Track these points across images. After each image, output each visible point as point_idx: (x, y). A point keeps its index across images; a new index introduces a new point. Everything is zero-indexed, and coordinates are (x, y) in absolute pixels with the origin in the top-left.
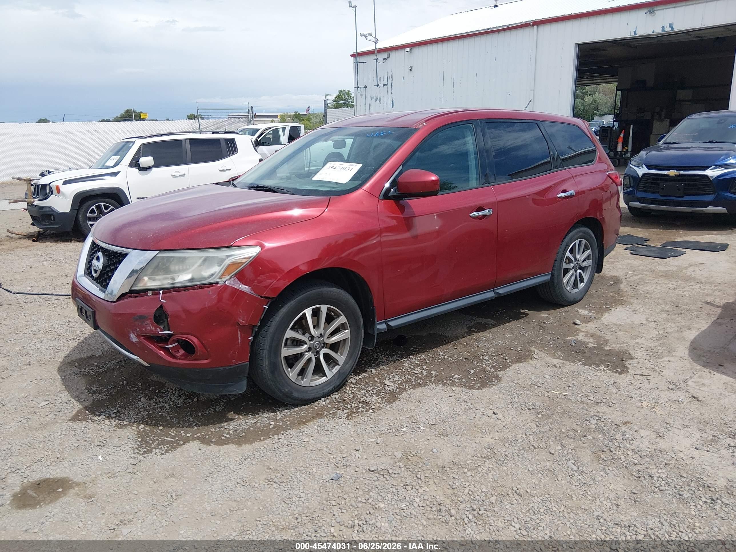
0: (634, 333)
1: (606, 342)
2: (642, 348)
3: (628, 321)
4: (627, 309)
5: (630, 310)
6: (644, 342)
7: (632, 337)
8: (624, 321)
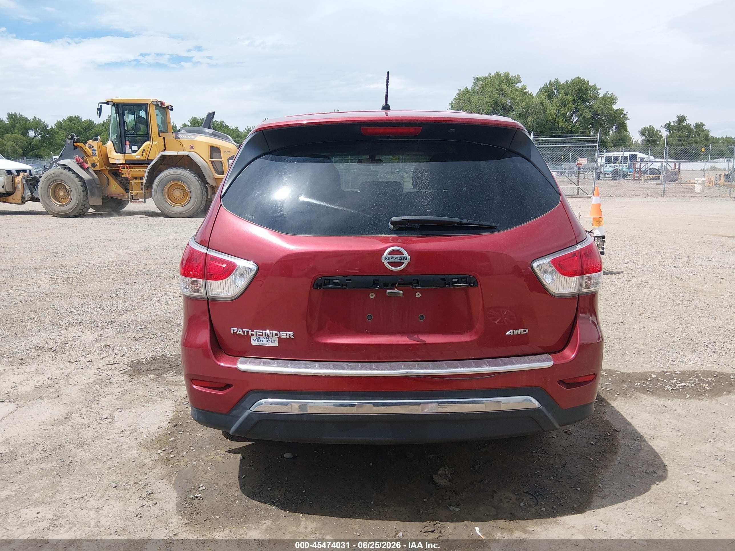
0: (128, 397)
1: (155, 380)
2: (116, 384)
3: (139, 410)
4: (145, 432)
5: (141, 430)
6: (116, 389)
7: (130, 392)
8: (143, 409)
